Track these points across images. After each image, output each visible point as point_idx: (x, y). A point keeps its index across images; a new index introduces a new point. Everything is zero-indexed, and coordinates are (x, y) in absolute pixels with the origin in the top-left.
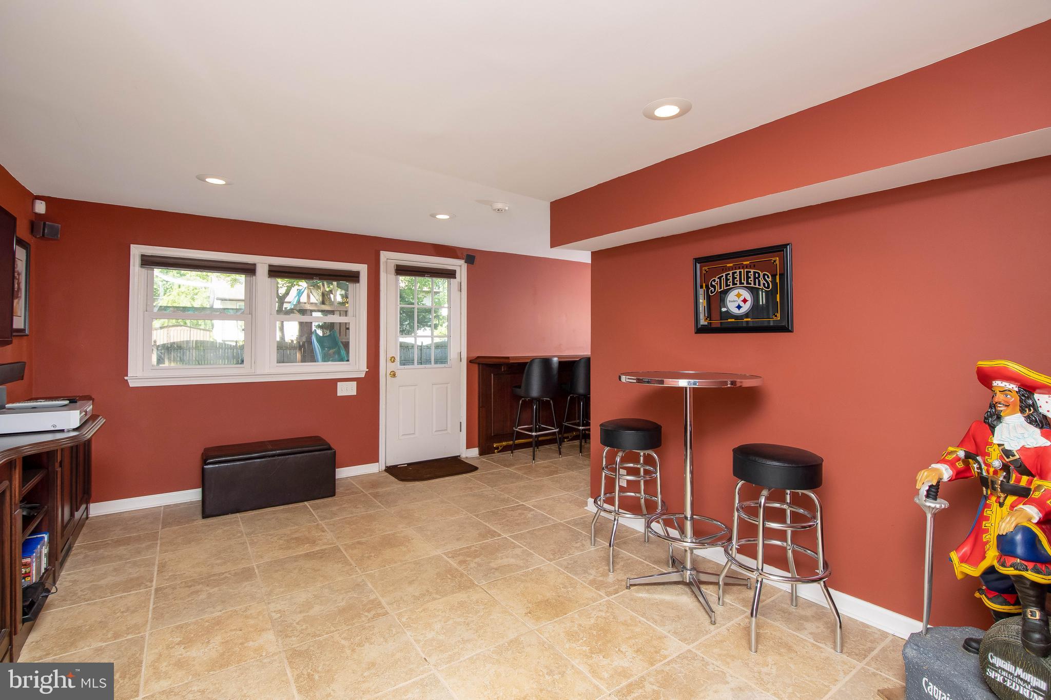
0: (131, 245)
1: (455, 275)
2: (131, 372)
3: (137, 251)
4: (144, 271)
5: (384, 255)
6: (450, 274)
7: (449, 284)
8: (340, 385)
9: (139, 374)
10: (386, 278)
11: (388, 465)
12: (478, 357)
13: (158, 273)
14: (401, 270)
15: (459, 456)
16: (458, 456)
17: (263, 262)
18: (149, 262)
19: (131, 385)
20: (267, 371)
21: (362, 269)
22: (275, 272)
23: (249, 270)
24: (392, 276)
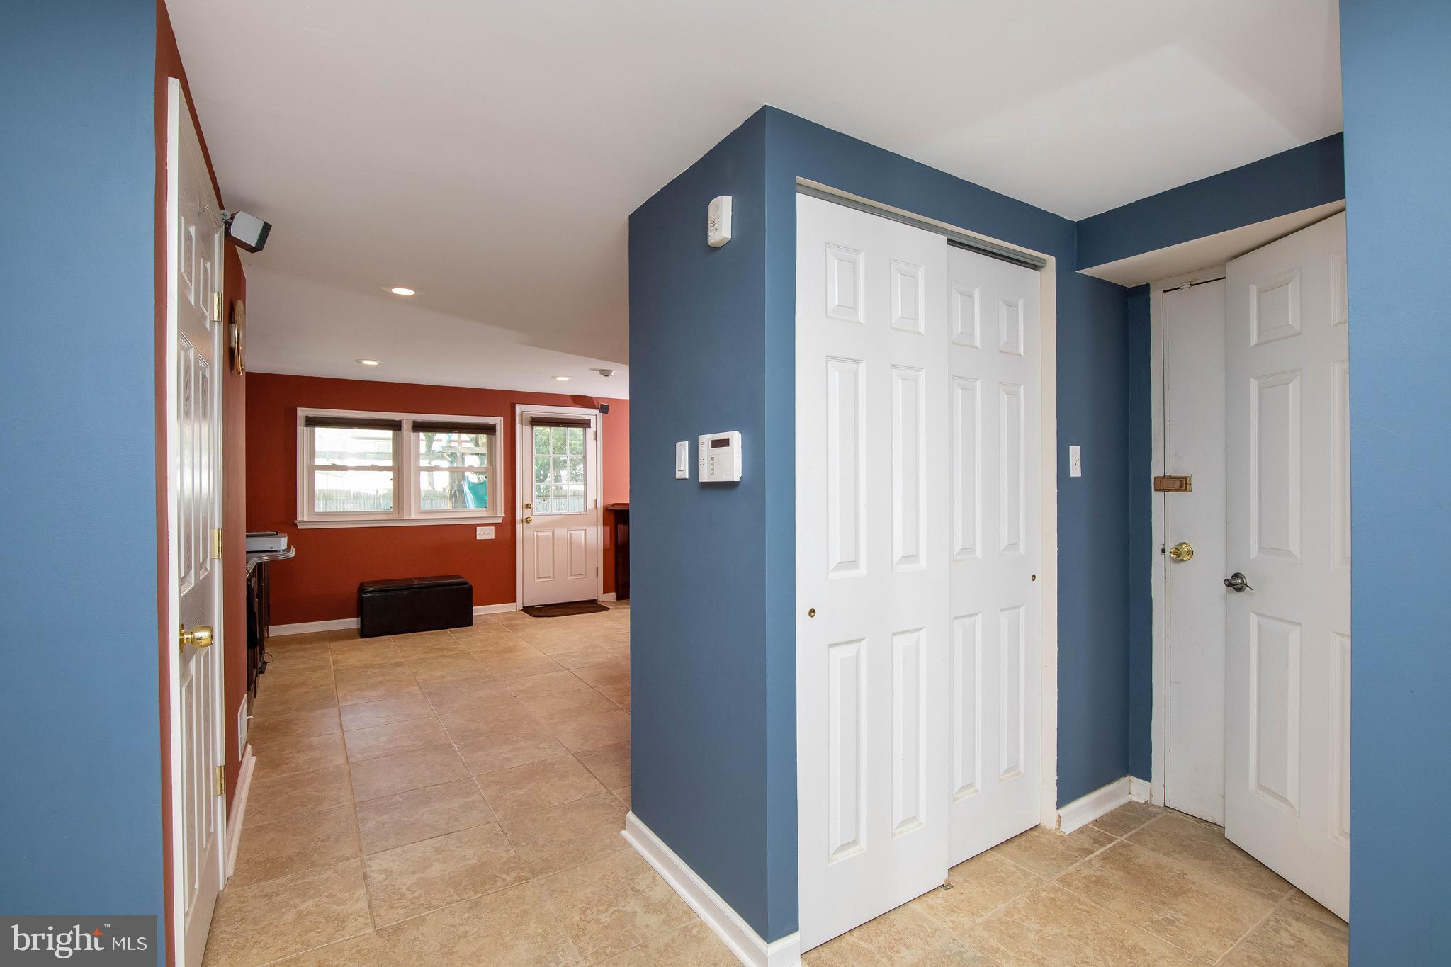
0: (298, 409)
1: (590, 424)
2: (299, 518)
3: (302, 413)
4: (309, 429)
5: (519, 408)
6: (585, 424)
7: (585, 434)
8: (479, 529)
9: (306, 519)
10: (522, 431)
11: (525, 605)
12: (615, 504)
13: (320, 431)
14: (536, 422)
15: (597, 600)
16: (594, 600)
17: (407, 418)
18: (313, 422)
19: (300, 527)
20: (413, 517)
21: (498, 421)
22: (418, 427)
23: (395, 426)
24: (528, 428)
